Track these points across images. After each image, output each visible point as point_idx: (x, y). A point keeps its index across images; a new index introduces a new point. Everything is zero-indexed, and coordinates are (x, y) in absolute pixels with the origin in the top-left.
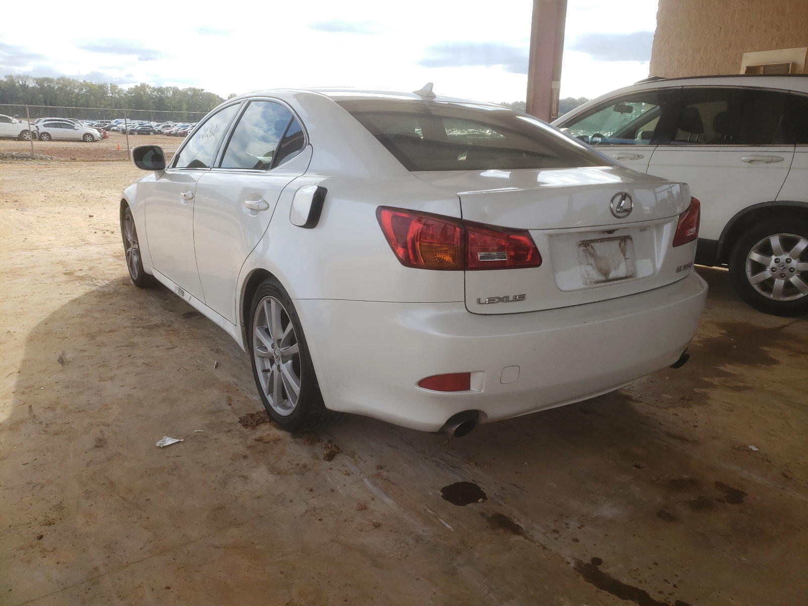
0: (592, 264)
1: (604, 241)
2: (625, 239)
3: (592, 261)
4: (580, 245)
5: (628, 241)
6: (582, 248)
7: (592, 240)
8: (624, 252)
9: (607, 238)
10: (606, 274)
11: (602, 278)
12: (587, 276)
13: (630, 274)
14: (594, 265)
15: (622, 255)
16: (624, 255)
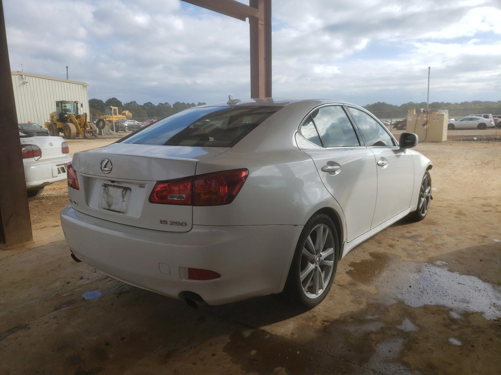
0: (105, 198)
1: (114, 187)
2: (126, 189)
3: (105, 196)
4: (103, 186)
5: (128, 192)
6: (103, 188)
7: (109, 185)
8: (123, 197)
9: (116, 186)
10: (110, 206)
11: (107, 207)
12: (101, 203)
13: (123, 211)
14: (106, 198)
15: (121, 198)
16: (123, 198)
